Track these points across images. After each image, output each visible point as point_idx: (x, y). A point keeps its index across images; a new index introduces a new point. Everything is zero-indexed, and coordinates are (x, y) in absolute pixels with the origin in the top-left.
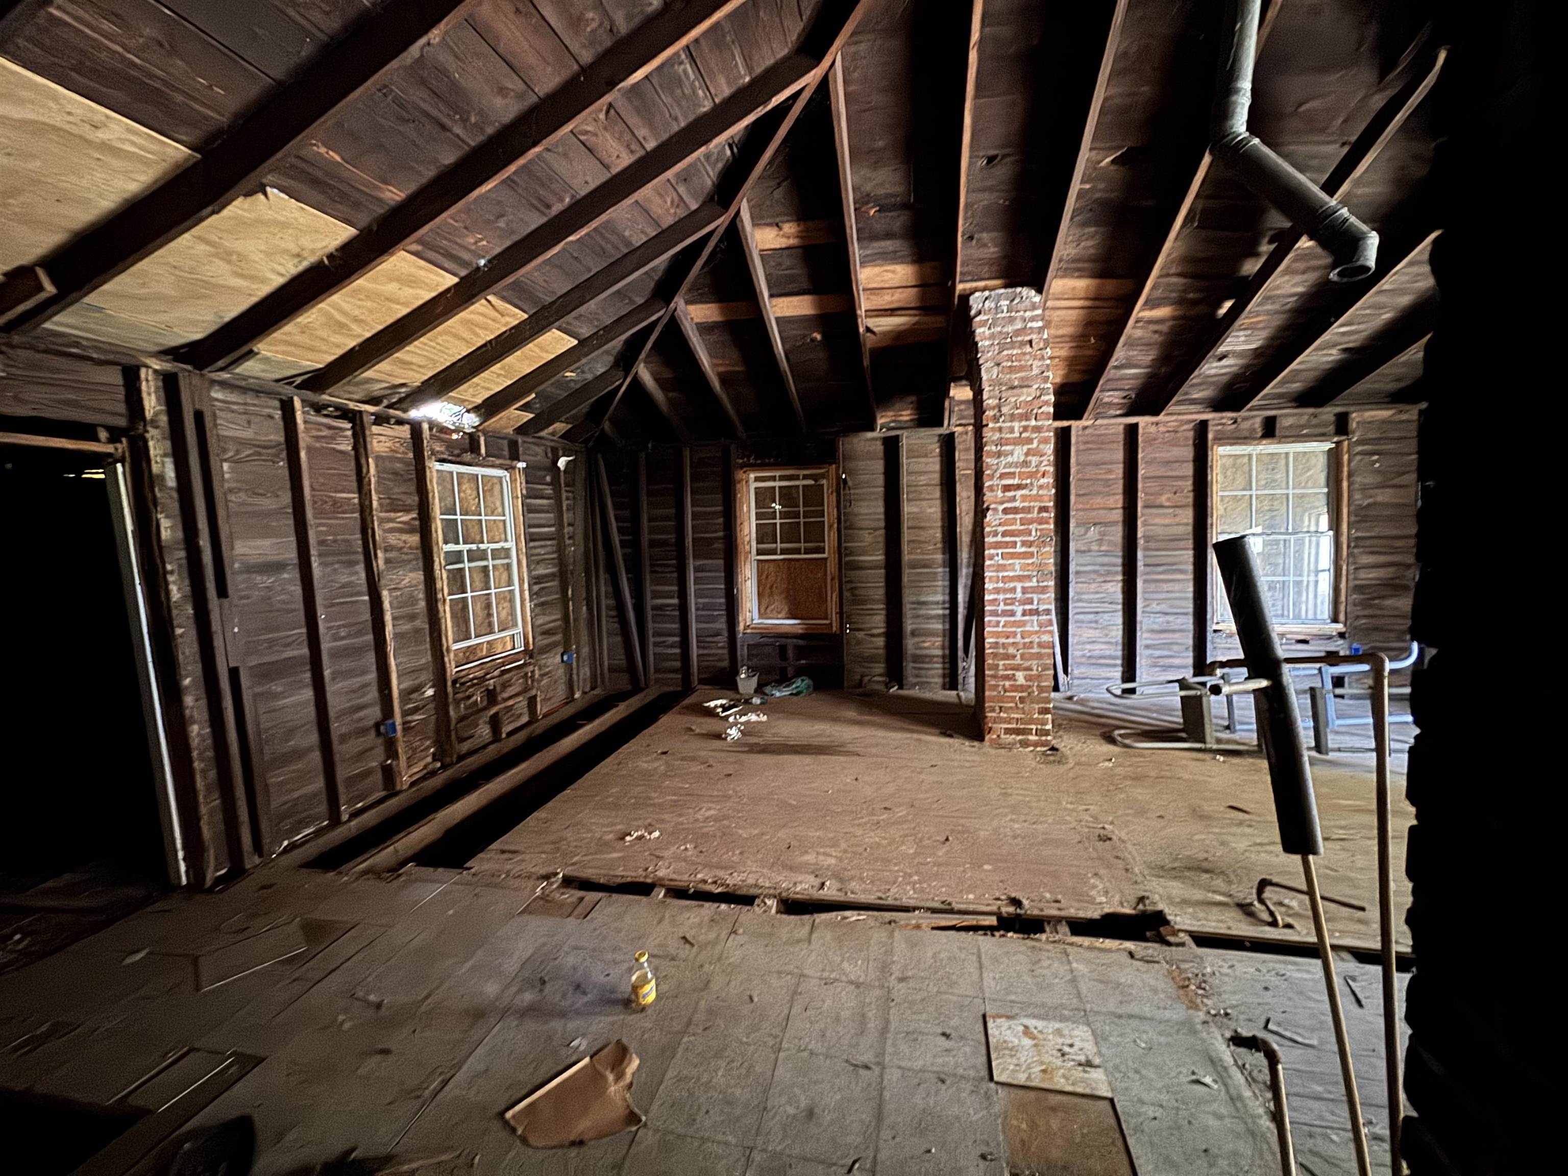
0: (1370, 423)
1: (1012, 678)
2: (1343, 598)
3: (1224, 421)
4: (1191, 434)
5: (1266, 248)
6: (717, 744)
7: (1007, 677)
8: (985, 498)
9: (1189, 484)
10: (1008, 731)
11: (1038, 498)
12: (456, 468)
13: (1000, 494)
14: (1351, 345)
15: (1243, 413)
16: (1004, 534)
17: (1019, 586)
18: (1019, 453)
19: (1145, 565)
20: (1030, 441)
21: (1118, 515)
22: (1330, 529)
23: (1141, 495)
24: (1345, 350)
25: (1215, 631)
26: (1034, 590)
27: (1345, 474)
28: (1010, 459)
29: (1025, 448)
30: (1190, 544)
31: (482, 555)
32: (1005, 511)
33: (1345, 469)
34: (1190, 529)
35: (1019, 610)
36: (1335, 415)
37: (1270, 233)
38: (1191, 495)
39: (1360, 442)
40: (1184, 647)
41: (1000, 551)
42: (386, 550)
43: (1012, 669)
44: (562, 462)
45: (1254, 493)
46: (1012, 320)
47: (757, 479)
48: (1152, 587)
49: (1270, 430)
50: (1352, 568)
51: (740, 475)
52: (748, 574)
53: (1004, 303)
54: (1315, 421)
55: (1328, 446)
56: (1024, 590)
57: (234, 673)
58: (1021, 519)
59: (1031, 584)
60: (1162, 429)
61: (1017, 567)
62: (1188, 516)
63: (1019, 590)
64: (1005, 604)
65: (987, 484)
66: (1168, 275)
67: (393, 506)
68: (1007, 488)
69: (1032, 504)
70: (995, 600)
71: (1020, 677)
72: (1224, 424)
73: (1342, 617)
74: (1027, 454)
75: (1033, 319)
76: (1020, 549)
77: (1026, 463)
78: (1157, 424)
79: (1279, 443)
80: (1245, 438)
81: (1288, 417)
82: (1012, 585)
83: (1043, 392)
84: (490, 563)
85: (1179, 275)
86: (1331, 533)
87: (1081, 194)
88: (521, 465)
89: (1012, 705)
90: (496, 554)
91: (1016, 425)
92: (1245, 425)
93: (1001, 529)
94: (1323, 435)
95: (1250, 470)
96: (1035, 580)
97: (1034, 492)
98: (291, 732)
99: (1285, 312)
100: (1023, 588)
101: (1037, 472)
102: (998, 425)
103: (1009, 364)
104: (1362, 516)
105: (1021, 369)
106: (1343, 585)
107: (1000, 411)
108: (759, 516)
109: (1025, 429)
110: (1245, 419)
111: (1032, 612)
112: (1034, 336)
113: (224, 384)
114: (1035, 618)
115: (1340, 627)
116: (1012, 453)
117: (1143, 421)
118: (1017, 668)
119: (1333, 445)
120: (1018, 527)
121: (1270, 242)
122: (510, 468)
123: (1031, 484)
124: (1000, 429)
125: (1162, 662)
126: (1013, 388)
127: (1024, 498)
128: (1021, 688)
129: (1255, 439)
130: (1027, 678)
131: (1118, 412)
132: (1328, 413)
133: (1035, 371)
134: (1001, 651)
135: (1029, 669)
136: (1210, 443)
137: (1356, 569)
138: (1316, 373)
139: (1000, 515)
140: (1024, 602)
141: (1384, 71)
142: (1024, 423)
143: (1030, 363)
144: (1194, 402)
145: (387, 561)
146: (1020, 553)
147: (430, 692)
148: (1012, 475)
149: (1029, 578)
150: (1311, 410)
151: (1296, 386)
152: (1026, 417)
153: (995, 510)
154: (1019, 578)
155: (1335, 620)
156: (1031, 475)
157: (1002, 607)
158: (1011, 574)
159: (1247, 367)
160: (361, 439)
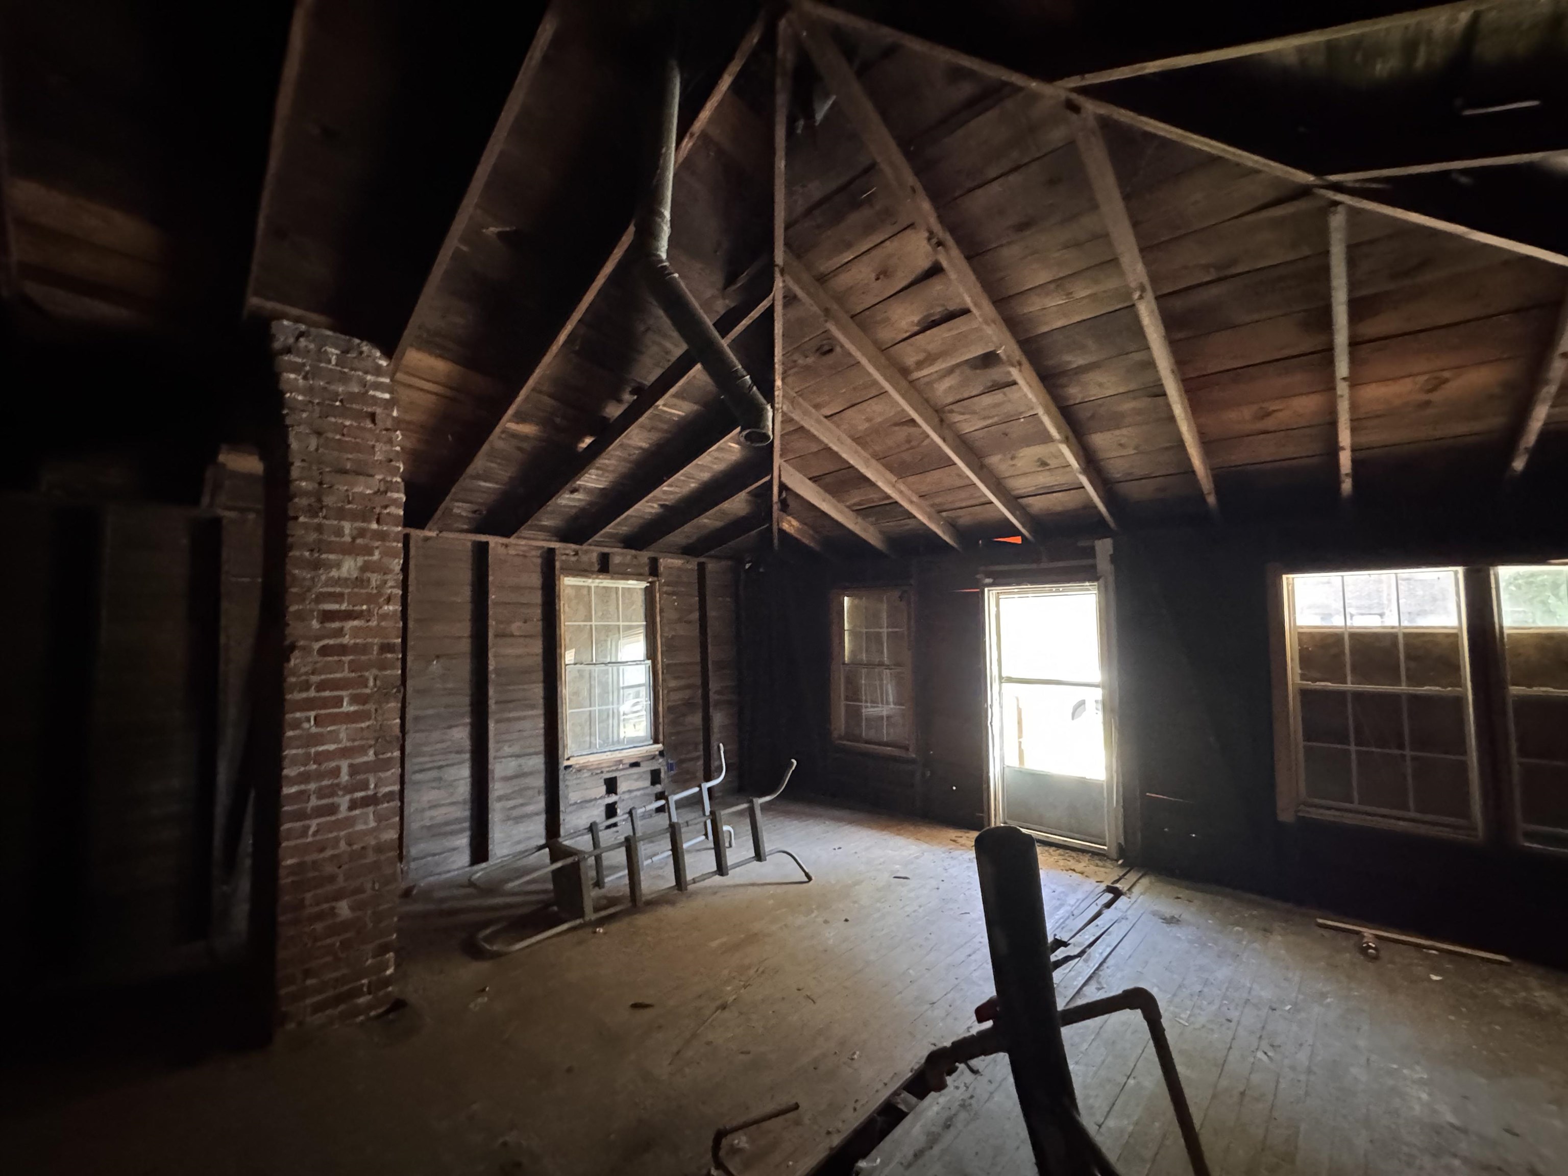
0: (671, 568)
1: (329, 914)
2: (661, 720)
3: (567, 552)
4: (539, 561)
5: (628, 398)
7: (320, 916)
8: (288, 631)
9: (538, 612)
10: (318, 1008)
11: (379, 631)
13: (315, 624)
14: (667, 503)
15: (585, 547)
16: (321, 687)
17: (343, 764)
18: (349, 567)
19: (496, 703)
20: (367, 550)
21: (465, 646)
22: (648, 658)
23: (492, 623)
24: (662, 506)
25: (567, 767)
26: (369, 768)
27: (658, 610)
28: (334, 573)
29: (360, 560)
30: (540, 676)
32: (325, 651)
33: (658, 606)
34: (539, 659)
36: (649, 558)
37: (633, 384)
38: (540, 623)
39: (667, 584)
40: (536, 790)
41: (312, 714)
43: (327, 900)
45: (593, 623)
46: (344, 379)
48: (503, 726)
49: (604, 567)
50: (666, 692)
53: (333, 352)
54: (635, 562)
55: (644, 584)
56: (354, 770)
58: (351, 662)
59: (365, 759)
60: (512, 552)
61: (343, 735)
62: (537, 647)
63: (345, 770)
64: (320, 797)
65: (293, 608)
66: (540, 392)
68: (328, 616)
69: (370, 640)
70: (301, 792)
71: (344, 908)
72: (567, 555)
73: (661, 738)
74: (365, 568)
75: (378, 386)
76: (347, 707)
77: (360, 582)
78: (506, 546)
79: (612, 578)
80: (586, 571)
81: (619, 556)
82: (332, 765)
83: (389, 487)
85: (550, 396)
86: (649, 662)
87: (457, 255)
89: (329, 959)
91: (347, 526)
92: (585, 558)
93: (315, 679)
94: (641, 574)
95: (590, 601)
96: (371, 752)
97: (373, 623)
99: (630, 462)
100: (351, 766)
101: (379, 594)
102: (316, 521)
103: (338, 437)
104: (671, 647)
105: (357, 448)
106: (661, 709)
107: (320, 500)
109: (362, 533)
110: (586, 552)
111: (366, 802)
112: (379, 411)
114: (371, 809)
115: (659, 746)
116: (338, 565)
117: (494, 541)
118: (338, 895)
119: (648, 585)
120: (346, 674)
121: (632, 393)
123: (369, 610)
124: (319, 528)
125: (515, 813)
126: (345, 472)
127: (356, 632)
128: (346, 926)
129: (593, 572)
130: (355, 907)
131: (465, 527)
132: (644, 556)
133: (378, 457)
134: (311, 874)
135: (360, 890)
136: (557, 572)
137: (668, 692)
138: (641, 521)
139: (315, 656)
140: (350, 789)
141: (730, 279)
142: (359, 524)
143: (372, 443)
144: (543, 529)
146: (347, 714)
148: (338, 598)
149: (363, 750)
150: (633, 552)
151: (624, 529)
152: (364, 516)
153: (306, 650)
154: (344, 753)
155: (656, 741)
156: (370, 599)
157: (314, 802)
158: (332, 747)
159: (591, 504)
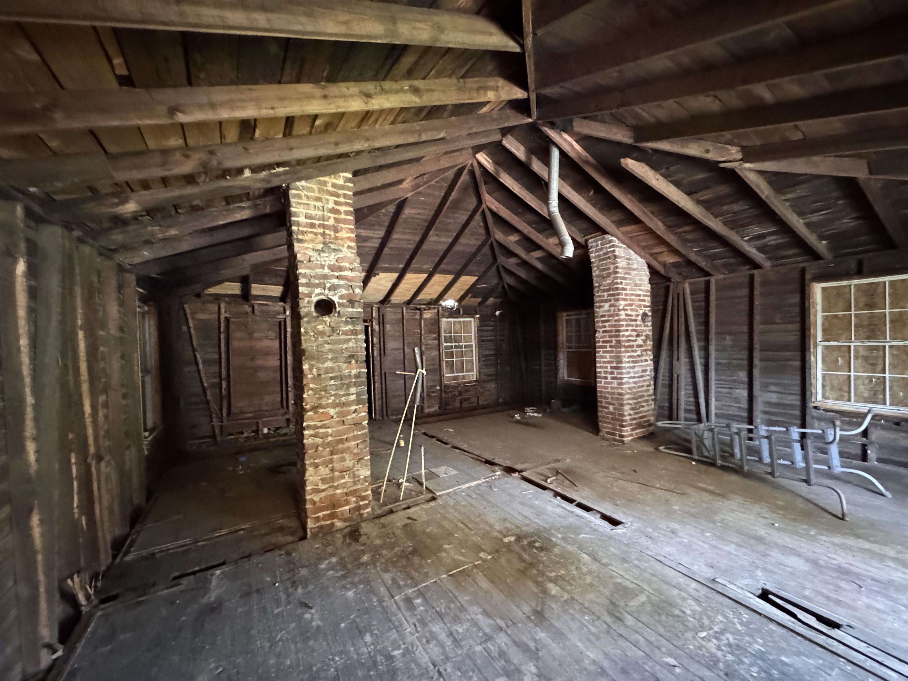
1: (607, 408)
3: (824, 265)
4: (797, 276)
6: (511, 419)
8: (595, 326)
9: (796, 308)
10: (608, 433)
12: (452, 320)
13: (600, 324)
16: (603, 342)
17: (609, 366)
18: (607, 306)
19: (761, 361)
20: (610, 300)
23: (756, 317)
25: (814, 407)
28: (603, 309)
29: (609, 304)
30: (798, 348)
31: (461, 347)
32: (603, 332)
34: (797, 338)
35: (609, 376)
38: (798, 315)
40: (793, 416)
41: (601, 350)
42: (426, 345)
43: (608, 404)
44: (497, 313)
45: (853, 312)
46: (602, 249)
47: (568, 316)
49: (860, 268)
51: (559, 314)
52: (562, 357)
53: (600, 242)
56: (611, 368)
57: (385, 373)
58: (609, 335)
59: (613, 365)
61: (608, 357)
62: (796, 329)
64: (604, 374)
65: (596, 320)
67: (431, 332)
68: (603, 322)
69: (612, 329)
70: (601, 371)
71: (611, 408)
74: (610, 306)
76: (609, 349)
77: (609, 310)
82: (606, 365)
84: (464, 349)
88: (478, 316)
89: (609, 421)
90: (466, 347)
91: (606, 294)
92: (843, 266)
93: (601, 340)
95: (850, 296)
97: (613, 323)
98: (397, 390)
102: (599, 294)
103: (602, 268)
105: (606, 269)
107: (599, 288)
108: (567, 332)
109: (609, 295)
110: (841, 262)
111: (614, 378)
113: (389, 307)
114: (616, 381)
116: (604, 306)
117: (756, 272)
118: (610, 404)
120: (608, 339)
122: (474, 318)
123: (612, 319)
124: (600, 296)
127: (610, 326)
128: (611, 413)
130: (614, 409)
133: (612, 270)
134: (604, 395)
135: (615, 404)
136: (807, 282)
139: (601, 333)
144: (791, 257)
145: (425, 348)
146: (609, 351)
147: (438, 388)
148: (605, 316)
151: (865, 238)
153: (599, 331)
154: (609, 362)
158: (606, 360)
160: (421, 315)
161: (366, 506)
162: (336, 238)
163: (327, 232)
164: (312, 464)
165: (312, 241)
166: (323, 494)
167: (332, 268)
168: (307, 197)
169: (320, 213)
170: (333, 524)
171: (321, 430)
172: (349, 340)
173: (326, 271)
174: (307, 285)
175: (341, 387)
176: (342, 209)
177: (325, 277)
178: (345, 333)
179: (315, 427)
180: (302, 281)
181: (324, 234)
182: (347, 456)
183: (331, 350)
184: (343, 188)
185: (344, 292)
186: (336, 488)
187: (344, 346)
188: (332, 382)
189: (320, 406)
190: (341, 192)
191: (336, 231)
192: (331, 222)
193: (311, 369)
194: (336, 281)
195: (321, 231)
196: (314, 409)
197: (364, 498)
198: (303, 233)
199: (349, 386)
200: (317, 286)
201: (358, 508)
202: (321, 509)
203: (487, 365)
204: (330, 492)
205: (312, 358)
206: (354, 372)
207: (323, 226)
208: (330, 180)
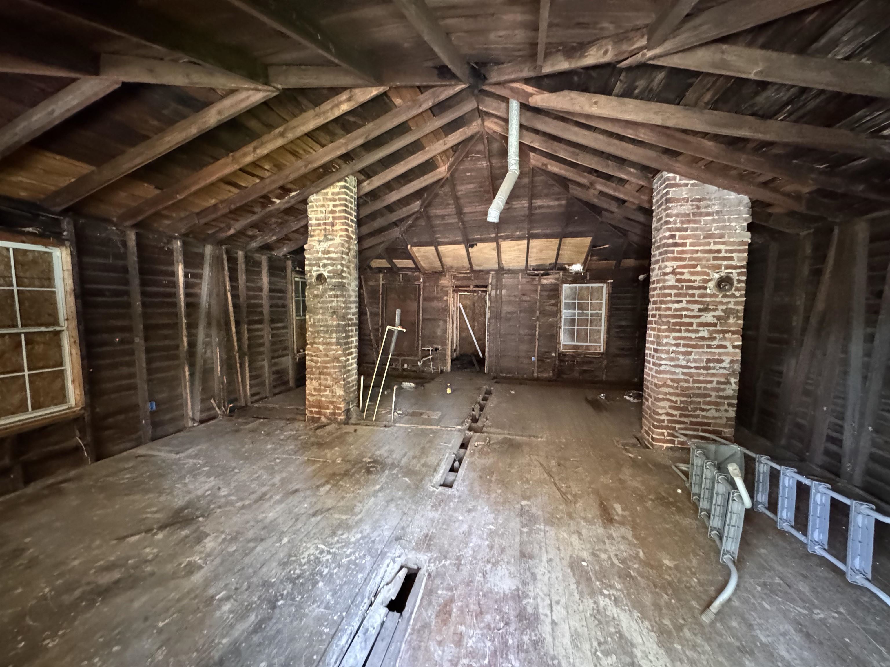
12: (577, 285)
42: (542, 311)
44: (641, 277)
67: (549, 298)
84: (589, 318)
88: (611, 281)
90: (592, 315)
113: (506, 273)
122: (606, 283)
145: (541, 314)
147: (553, 355)
160: (540, 280)
161: (340, 414)
162: (333, 231)
163: (328, 227)
164: (309, 378)
165: (318, 235)
166: (314, 398)
167: (324, 253)
168: (317, 206)
169: (323, 215)
170: (320, 418)
171: (315, 358)
172: (333, 301)
173: (320, 255)
174: (310, 265)
175: (326, 332)
176: (337, 209)
177: (320, 259)
178: (330, 296)
179: (312, 356)
180: (307, 262)
181: (325, 229)
182: (329, 378)
183: (321, 308)
184: (338, 194)
185: (330, 268)
186: (322, 396)
187: (329, 305)
188: (322, 328)
189: (315, 343)
190: (337, 197)
191: (333, 225)
192: (331, 220)
193: (310, 318)
194: (325, 261)
195: (323, 227)
196: (312, 344)
197: (339, 408)
198: (314, 230)
199: (332, 333)
200: (314, 265)
201: (334, 414)
202: (313, 407)
203: (621, 338)
204: (319, 398)
205: (311, 312)
206: (335, 323)
207: (325, 224)
208: (330, 190)
